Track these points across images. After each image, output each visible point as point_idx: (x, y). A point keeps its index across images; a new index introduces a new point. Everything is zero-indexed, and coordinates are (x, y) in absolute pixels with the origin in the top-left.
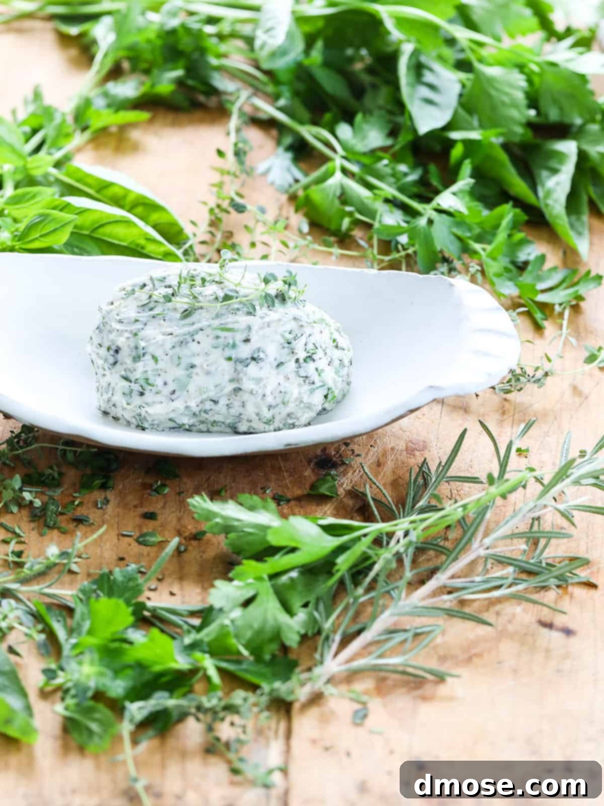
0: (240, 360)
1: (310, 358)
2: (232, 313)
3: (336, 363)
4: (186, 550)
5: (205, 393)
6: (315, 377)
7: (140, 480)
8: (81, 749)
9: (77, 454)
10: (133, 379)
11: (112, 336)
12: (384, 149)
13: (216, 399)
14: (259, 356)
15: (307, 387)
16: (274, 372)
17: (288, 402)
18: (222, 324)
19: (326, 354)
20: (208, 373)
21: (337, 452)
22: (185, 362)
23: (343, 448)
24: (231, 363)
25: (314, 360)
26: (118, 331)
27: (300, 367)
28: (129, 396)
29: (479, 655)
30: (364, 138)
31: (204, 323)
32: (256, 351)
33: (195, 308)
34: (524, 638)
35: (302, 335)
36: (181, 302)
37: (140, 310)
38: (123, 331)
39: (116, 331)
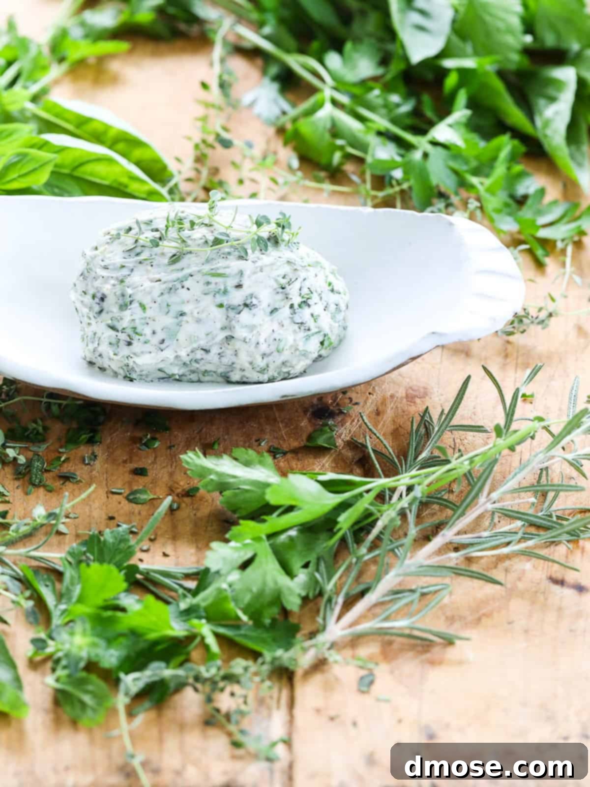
0: (232, 307)
1: (305, 303)
2: (223, 258)
3: (332, 307)
4: (178, 508)
5: (195, 341)
6: (310, 323)
7: (129, 434)
8: (74, 723)
9: (62, 407)
10: (120, 329)
11: (97, 284)
12: (375, 79)
13: (207, 348)
14: (251, 302)
15: (302, 334)
16: (268, 319)
17: (283, 350)
18: (212, 269)
19: (321, 298)
20: (198, 321)
21: (334, 401)
22: (175, 309)
23: (340, 396)
24: (223, 310)
25: (309, 306)
26: (103, 277)
27: (295, 313)
28: (116, 346)
29: (488, 615)
30: (354, 67)
31: (193, 269)
32: (249, 298)
33: (184, 252)
34: (534, 597)
35: (297, 279)
36: (169, 247)
37: (126, 255)
38: (108, 277)
39: (101, 278)
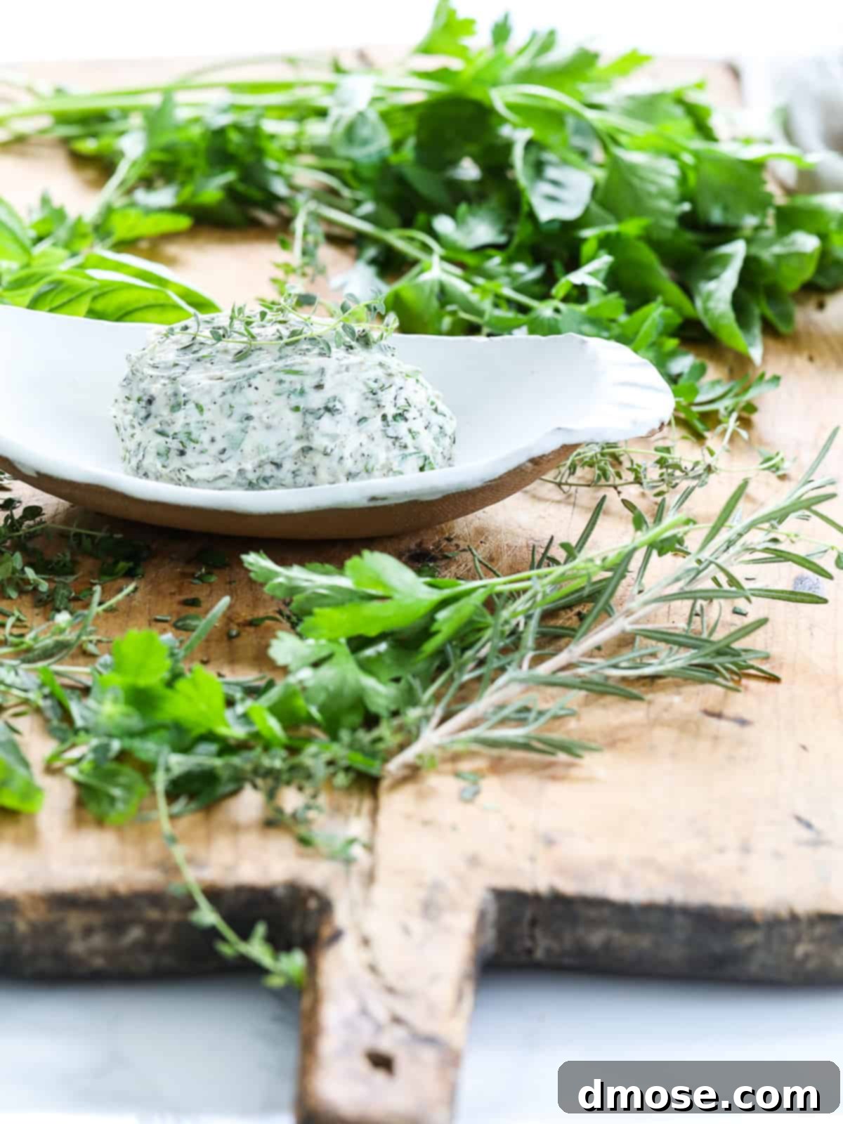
0: (310, 411)
1: (400, 416)
2: (300, 354)
3: (436, 429)
4: (238, 635)
5: (264, 452)
6: (408, 440)
9: (96, 541)
10: (171, 433)
11: (143, 385)
13: (278, 461)
14: (334, 406)
15: (396, 452)
16: (354, 428)
17: (373, 469)
18: (286, 366)
19: (421, 415)
20: (269, 427)
21: (437, 547)
22: (239, 412)
23: (445, 543)
24: (298, 415)
25: (406, 420)
26: (151, 377)
27: (388, 426)
28: (165, 458)
29: (626, 740)
30: (469, 233)
31: (263, 365)
32: (331, 400)
33: (253, 348)
34: (685, 726)
35: (391, 386)
36: (234, 344)
37: (180, 353)
38: (158, 377)
39: (149, 377)
